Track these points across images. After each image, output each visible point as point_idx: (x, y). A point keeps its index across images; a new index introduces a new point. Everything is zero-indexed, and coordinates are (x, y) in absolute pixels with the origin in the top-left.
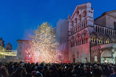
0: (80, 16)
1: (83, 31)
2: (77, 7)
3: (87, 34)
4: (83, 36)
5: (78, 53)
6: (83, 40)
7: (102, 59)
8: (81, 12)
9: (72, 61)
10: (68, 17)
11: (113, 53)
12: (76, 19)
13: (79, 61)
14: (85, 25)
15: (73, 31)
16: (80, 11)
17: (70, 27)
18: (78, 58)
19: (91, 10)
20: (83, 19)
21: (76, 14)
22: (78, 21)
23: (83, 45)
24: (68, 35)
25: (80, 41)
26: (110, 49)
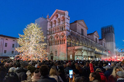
0: (59, 19)
1: (61, 33)
2: (56, 11)
3: (65, 36)
7: (75, 57)
10: (47, 17)
11: (83, 53)
12: (55, 21)
13: (57, 58)
15: (52, 31)
16: (59, 15)
18: (56, 56)
19: (68, 18)
20: (61, 23)
21: (55, 17)
22: (57, 24)
23: (61, 45)
24: (47, 35)
25: (59, 41)
26: (81, 50)
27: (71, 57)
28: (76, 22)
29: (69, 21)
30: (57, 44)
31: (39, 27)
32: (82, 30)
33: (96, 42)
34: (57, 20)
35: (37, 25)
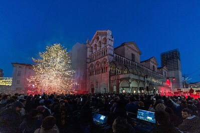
0: (100, 42)
1: (102, 59)
2: (96, 33)
4: (103, 65)
5: (97, 82)
6: (102, 69)
7: (120, 89)
8: (101, 38)
9: (91, 92)
10: (87, 42)
11: (130, 83)
12: (96, 45)
13: (98, 92)
14: (104, 53)
15: (92, 58)
17: (89, 53)
18: (97, 87)
19: (111, 38)
20: (103, 46)
21: (96, 40)
22: (98, 48)
23: (103, 74)
24: (87, 63)
25: (100, 70)
26: (127, 79)
27: (115, 90)
28: (123, 45)
29: (112, 43)
30: (98, 74)
32: (133, 55)
33: (154, 70)
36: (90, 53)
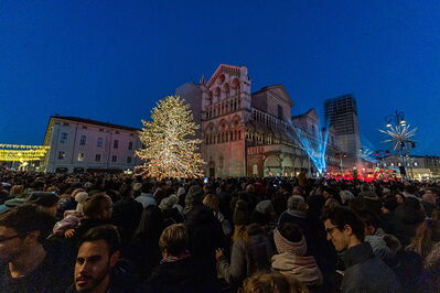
0: (227, 85)
1: (232, 115)
2: (220, 67)
3: (242, 123)
5: (222, 158)
6: (232, 134)
7: (265, 171)
8: (229, 79)
10: (201, 81)
11: (282, 160)
12: (218, 89)
14: (235, 105)
15: (211, 112)
16: (227, 76)
17: (205, 103)
18: (221, 167)
19: (247, 81)
20: (233, 92)
21: (218, 80)
22: (223, 96)
23: (233, 143)
24: (201, 120)
25: (227, 134)
26: (277, 153)
27: (255, 171)
28: (264, 89)
29: (249, 88)
30: (223, 142)
31: (184, 104)
32: (280, 108)
34: (222, 87)
35: (181, 99)
36: (208, 103)
